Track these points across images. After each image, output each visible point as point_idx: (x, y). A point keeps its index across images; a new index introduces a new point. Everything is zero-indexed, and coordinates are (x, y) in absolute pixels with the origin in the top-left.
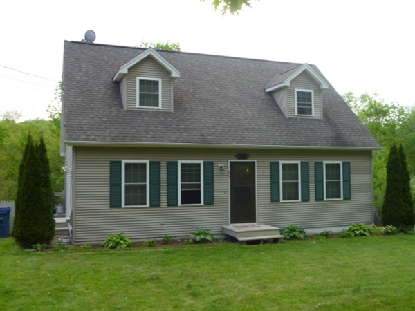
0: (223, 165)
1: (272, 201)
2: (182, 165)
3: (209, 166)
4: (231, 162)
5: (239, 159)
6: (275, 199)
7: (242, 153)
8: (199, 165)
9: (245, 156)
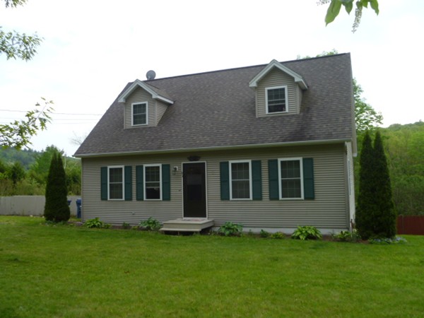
0: (178, 166)
1: (222, 199)
2: (146, 168)
3: (166, 168)
4: (184, 164)
5: (191, 160)
6: (224, 196)
7: (194, 155)
8: (158, 167)
9: (196, 158)
